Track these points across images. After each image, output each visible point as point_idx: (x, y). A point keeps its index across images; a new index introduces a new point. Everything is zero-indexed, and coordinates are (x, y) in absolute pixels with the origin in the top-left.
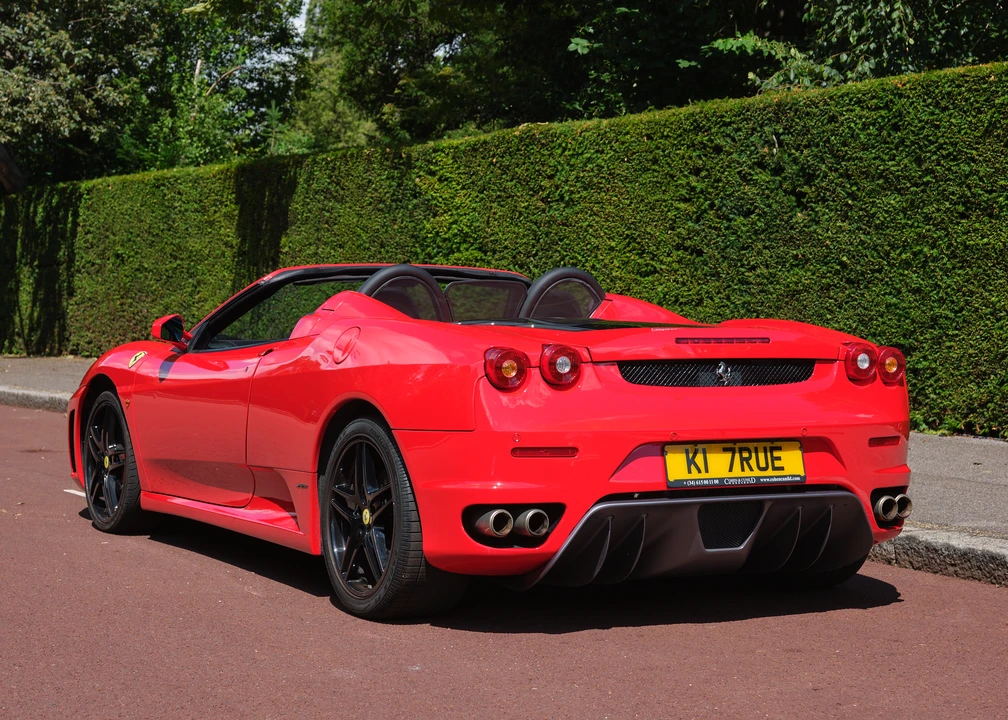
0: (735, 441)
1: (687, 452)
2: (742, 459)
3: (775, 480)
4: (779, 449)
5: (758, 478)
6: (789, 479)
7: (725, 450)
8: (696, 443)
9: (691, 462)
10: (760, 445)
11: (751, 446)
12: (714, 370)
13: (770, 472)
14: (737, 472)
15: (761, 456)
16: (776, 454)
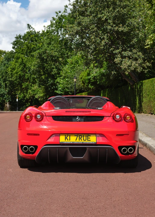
0: (78, 134)
1: (65, 136)
2: (79, 138)
3: (87, 143)
4: (90, 136)
5: (83, 142)
6: (91, 143)
7: (75, 136)
8: (68, 134)
9: (66, 138)
10: (85, 135)
11: (82, 135)
12: (76, 118)
13: (87, 141)
14: (78, 140)
15: (85, 137)
16: (89, 137)
